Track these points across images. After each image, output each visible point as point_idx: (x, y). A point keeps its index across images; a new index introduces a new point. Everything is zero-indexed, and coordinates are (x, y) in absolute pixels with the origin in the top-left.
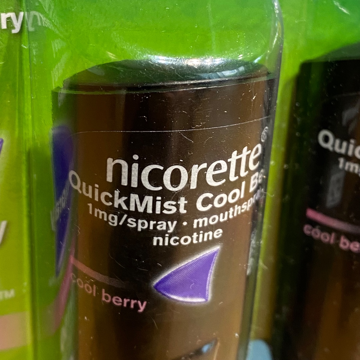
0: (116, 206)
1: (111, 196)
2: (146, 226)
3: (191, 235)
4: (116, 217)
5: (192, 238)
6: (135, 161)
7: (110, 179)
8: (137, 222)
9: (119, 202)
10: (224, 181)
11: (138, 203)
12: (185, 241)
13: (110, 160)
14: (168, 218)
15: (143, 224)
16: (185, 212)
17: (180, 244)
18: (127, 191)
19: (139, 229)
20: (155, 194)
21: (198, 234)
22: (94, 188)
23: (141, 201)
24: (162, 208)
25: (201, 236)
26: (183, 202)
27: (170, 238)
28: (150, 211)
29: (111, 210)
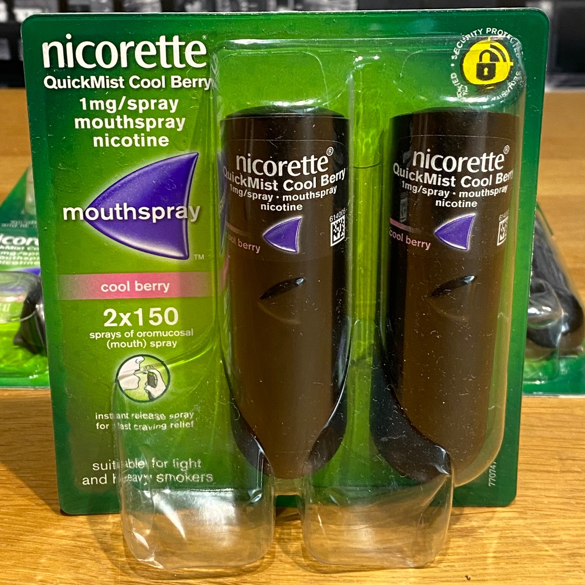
0: (242, 184)
1: (239, 178)
2: (256, 198)
3: (282, 205)
4: (242, 191)
5: (283, 208)
6: (249, 157)
7: (238, 168)
8: (252, 194)
9: (243, 182)
10: (300, 174)
11: (252, 183)
12: (279, 208)
13: (238, 157)
14: (268, 193)
15: (255, 196)
16: (277, 190)
17: (276, 210)
18: (245, 175)
19: (254, 199)
20: (260, 177)
21: (286, 205)
22: (232, 174)
23: (253, 181)
24: (264, 186)
25: (288, 206)
26: (275, 183)
27: (270, 205)
28: (258, 187)
29: (239, 187)
